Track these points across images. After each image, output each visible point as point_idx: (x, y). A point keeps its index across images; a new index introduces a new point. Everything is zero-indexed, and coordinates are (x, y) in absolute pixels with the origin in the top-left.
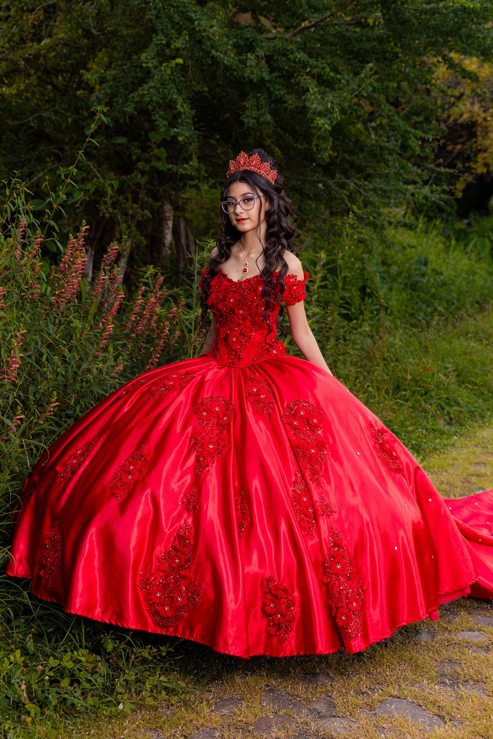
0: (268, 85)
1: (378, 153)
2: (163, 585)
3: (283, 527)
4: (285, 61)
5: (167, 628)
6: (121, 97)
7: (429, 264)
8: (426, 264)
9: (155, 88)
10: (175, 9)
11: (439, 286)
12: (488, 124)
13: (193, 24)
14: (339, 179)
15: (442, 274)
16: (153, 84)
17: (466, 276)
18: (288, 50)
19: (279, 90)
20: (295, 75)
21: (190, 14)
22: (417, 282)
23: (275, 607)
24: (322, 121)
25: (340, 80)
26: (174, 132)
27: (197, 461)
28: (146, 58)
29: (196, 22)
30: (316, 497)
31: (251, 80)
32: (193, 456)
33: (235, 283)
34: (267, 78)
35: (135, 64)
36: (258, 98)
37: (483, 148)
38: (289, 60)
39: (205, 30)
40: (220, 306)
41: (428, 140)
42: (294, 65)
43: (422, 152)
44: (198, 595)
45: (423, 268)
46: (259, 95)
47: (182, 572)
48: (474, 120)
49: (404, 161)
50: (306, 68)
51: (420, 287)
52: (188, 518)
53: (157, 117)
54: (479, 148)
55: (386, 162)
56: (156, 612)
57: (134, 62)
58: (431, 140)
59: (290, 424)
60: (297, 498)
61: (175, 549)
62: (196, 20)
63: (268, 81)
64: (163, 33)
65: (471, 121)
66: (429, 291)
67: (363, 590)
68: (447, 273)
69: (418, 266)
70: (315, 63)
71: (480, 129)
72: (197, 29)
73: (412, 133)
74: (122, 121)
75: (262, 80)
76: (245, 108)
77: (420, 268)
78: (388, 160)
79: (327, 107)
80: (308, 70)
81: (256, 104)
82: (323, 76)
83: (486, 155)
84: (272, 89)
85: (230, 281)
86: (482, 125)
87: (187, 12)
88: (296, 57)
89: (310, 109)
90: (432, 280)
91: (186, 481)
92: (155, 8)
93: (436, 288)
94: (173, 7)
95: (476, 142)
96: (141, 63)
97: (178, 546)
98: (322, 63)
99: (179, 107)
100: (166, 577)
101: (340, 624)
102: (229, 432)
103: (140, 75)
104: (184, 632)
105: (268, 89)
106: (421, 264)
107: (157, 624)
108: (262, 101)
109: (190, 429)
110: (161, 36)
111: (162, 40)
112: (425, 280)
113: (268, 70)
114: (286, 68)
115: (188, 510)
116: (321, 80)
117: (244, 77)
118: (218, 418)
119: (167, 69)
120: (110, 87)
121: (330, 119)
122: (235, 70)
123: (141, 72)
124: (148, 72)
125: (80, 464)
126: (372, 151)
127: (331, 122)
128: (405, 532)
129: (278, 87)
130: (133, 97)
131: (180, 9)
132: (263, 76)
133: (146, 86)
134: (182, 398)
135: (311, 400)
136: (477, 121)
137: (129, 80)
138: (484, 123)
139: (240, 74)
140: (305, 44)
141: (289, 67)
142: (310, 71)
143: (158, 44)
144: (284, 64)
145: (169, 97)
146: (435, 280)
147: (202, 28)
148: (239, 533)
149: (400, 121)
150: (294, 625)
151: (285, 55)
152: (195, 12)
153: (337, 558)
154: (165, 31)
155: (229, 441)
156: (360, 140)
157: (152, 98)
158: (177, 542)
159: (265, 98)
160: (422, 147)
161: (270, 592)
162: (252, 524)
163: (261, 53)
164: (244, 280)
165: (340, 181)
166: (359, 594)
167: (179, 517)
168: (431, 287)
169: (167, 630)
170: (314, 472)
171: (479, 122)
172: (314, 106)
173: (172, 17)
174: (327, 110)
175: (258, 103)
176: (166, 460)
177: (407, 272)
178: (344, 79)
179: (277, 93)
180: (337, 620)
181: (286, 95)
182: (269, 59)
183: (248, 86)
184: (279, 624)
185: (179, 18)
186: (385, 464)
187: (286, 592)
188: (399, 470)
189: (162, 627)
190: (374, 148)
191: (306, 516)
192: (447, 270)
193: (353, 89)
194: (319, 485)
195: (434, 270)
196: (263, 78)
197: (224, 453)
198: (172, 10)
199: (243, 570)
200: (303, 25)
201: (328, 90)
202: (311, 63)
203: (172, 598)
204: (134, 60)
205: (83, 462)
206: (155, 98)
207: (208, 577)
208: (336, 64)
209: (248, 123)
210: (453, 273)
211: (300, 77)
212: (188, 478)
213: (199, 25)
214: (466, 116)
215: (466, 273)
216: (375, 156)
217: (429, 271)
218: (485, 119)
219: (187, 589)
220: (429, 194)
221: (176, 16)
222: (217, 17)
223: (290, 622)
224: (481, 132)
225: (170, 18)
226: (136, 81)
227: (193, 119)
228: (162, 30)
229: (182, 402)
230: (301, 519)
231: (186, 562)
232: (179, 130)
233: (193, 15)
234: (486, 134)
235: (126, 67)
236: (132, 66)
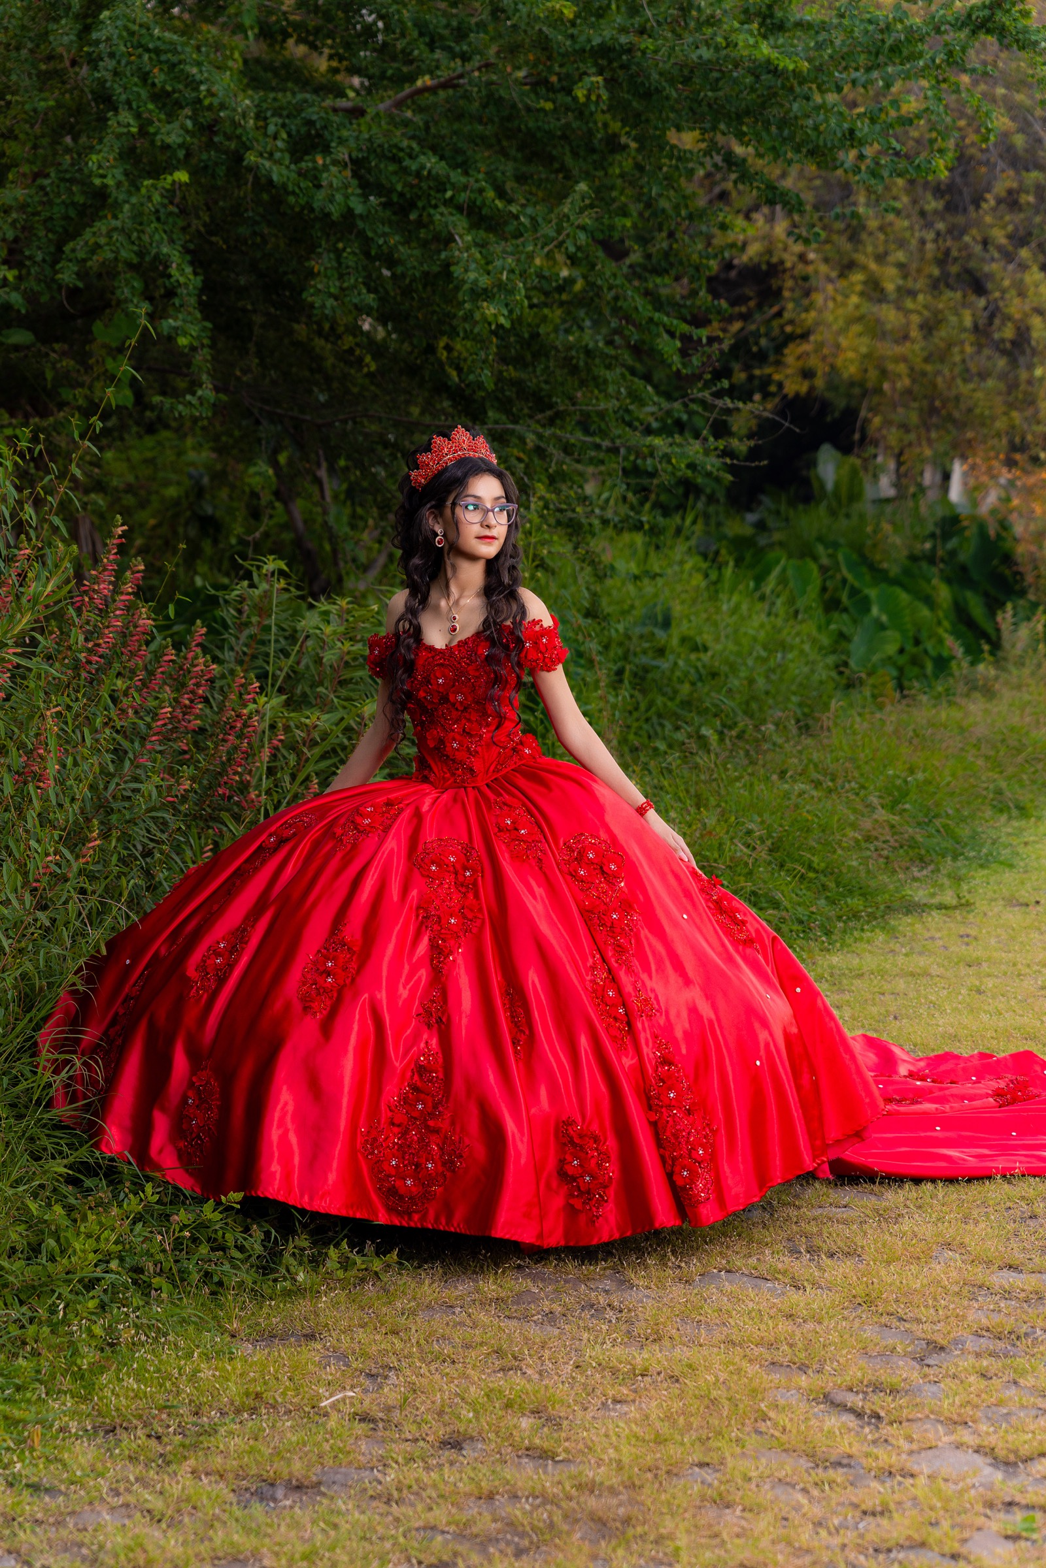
0: (360, 224)
1: (581, 364)
2: (400, 1146)
3: (583, 1041)
4: (395, 173)
5: (410, 1214)
6: (39, 248)
7: (674, 624)
8: (666, 623)
9: (122, 230)
10: (153, 56)
11: (700, 679)
12: (810, 269)
13: (197, 89)
14: (496, 422)
15: (706, 649)
16: (118, 223)
17: (764, 654)
18: (401, 150)
19: (385, 235)
20: (420, 204)
21: (188, 68)
22: (646, 670)
23: (581, 1165)
24: (493, 311)
25: (517, 217)
26: (171, 327)
27: (433, 946)
28: (100, 167)
29: (203, 88)
30: (629, 988)
31: (328, 215)
32: (425, 941)
33: (440, 651)
34: (359, 209)
35: (68, 176)
36: (338, 254)
37: (799, 331)
38: (405, 171)
39: (223, 106)
40: (422, 694)
41: (700, 339)
42: (415, 182)
43: (684, 365)
44: (460, 1157)
45: (660, 634)
46: (340, 245)
47: (431, 1123)
48: (774, 260)
49: (636, 380)
50: (445, 191)
51: (654, 680)
52: (430, 1038)
53: (127, 292)
54: (788, 329)
55: (601, 384)
56: (393, 1192)
57: (66, 171)
58: (704, 340)
59: (574, 875)
60: (598, 994)
61: (415, 1088)
62: (201, 82)
63: (361, 216)
64: (130, 108)
65: (768, 263)
66: (676, 692)
67: (711, 1130)
68: (719, 647)
69: (646, 630)
70: (463, 180)
71: (789, 283)
72: (207, 102)
73: (664, 326)
74: (45, 298)
75: (349, 213)
76: (311, 274)
77: (653, 634)
78: (605, 382)
79: (500, 280)
80: (449, 194)
81: (335, 264)
82: (480, 208)
83: (806, 347)
84: (370, 234)
85: (431, 649)
86: (796, 272)
87: (180, 62)
88: (423, 167)
89: (464, 282)
90: (681, 663)
91: (420, 979)
92: (112, 55)
93: (693, 684)
94: (148, 50)
95: (779, 314)
96: (90, 176)
97: (419, 1084)
98: (477, 181)
99: (173, 271)
100: (404, 1134)
101: (679, 1183)
102: (477, 896)
103: (80, 199)
104: (437, 1219)
105: (361, 234)
106: (656, 624)
107: (390, 1210)
108: (350, 259)
109: (415, 893)
110: (125, 116)
111: (129, 125)
112: (665, 664)
113: (359, 191)
114: (399, 187)
115: (429, 1026)
116: (479, 218)
117: (312, 210)
118: (456, 873)
119: (153, 191)
120: (13, 224)
121: (507, 305)
122: (293, 193)
123: (83, 193)
124: (101, 195)
125: (231, 966)
126: (568, 360)
127: (511, 312)
128: (771, 1035)
129: (381, 229)
130: (73, 250)
131: (163, 58)
132: (352, 205)
133: (101, 226)
134: (391, 844)
135: (603, 835)
136: (782, 262)
137: (58, 211)
138: (800, 266)
139: (302, 201)
140: (427, 128)
141: (405, 185)
142: (452, 198)
143: (121, 135)
144: (394, 179)
145: (154, 251)
146: (687, 661)
147: (216, 102)
148: (516, 1052)
149: (637, 298)
150: (612, 1191)
151: (395, 159)
152: (199, 64)
153: (668, 1082)
154: (134, 105)
155: (480, 910)
156: (538, 335)
157: (117, 252)
158: (416, 1077)
159: (354, 253)
160: (684, 353)
161: (572, 1142)
162: (532, 1037)
163: (342, 154)
164: (455, 643)
165: (499, 427)
166: (706, 1137)
167: (416, 1037)
168: (681, 681)
169: (410, 1218)
170: (620, 950)
171: (788, 265)
172: (472, 276)
173: (148, 73)
174: (500, 285)
175: (340, 264)
176: (385, 947)
177: (621, 644)
178: (525, 215)
179: (381, 242)
180: (675, 1178)
181: (401, 248)
182: (358, 165)
183: (318, 226)
184: (588, 1192)
185: (162, 77)
186: (728, 933)
187: (596, 1140)
188: (749, 942)
189: (400, 1214)
190: (574, 353)
191: (616, 1019)
192: (717, 640)
193: (545, 236)
194: (630, 971)
195: (684, 640)
196: (350, 211)
197: (475, 930)
198: (146, 57)
199: (528, 1111)
200: (419, 83)
201: (492, 238)
202: (453, 180)
203: (417, 1165)
204: (65, 167)
205: (237, 961)
206: (124, 254)
207: (473, 1124)
208: (499, 174)
209: (323, 306)
210: (731, 647)
211: (432, 211)
212: (423, 973)
213: (211, 94)
214: (754, 249)
215: (765, 648)
216: (574, 370)
217: (675, 642)
218: (802, 257)
219: (441, 1149)
220: (700, 458)
221: (156, 71)
222: (230, 63)
223: (606, 1187)
224: (792, 290)
225: (145, 77)
226: (72, 213)
227: (199, 296)
228: (128, 103)
229: (392, 850)
230: (609, 1024)
231: (435, 1107)
232: (179, 323)
233: (195, 70)
234: (807, 293)
235: (46, 182)
236: (63, 180)
